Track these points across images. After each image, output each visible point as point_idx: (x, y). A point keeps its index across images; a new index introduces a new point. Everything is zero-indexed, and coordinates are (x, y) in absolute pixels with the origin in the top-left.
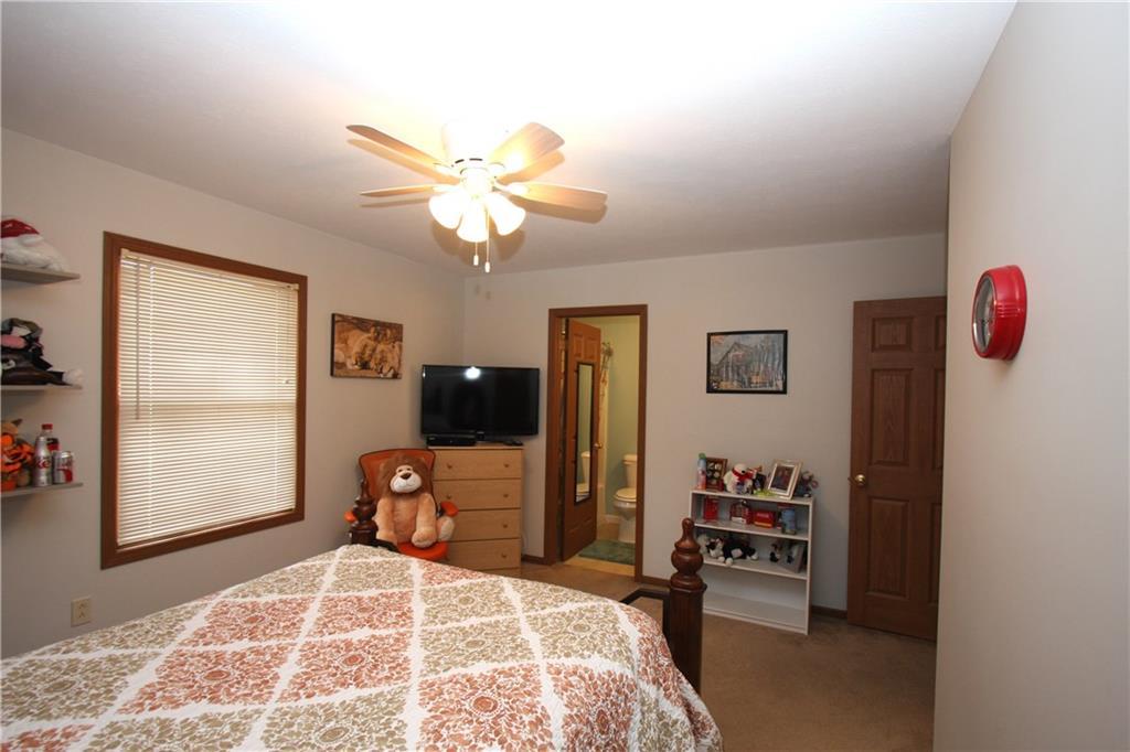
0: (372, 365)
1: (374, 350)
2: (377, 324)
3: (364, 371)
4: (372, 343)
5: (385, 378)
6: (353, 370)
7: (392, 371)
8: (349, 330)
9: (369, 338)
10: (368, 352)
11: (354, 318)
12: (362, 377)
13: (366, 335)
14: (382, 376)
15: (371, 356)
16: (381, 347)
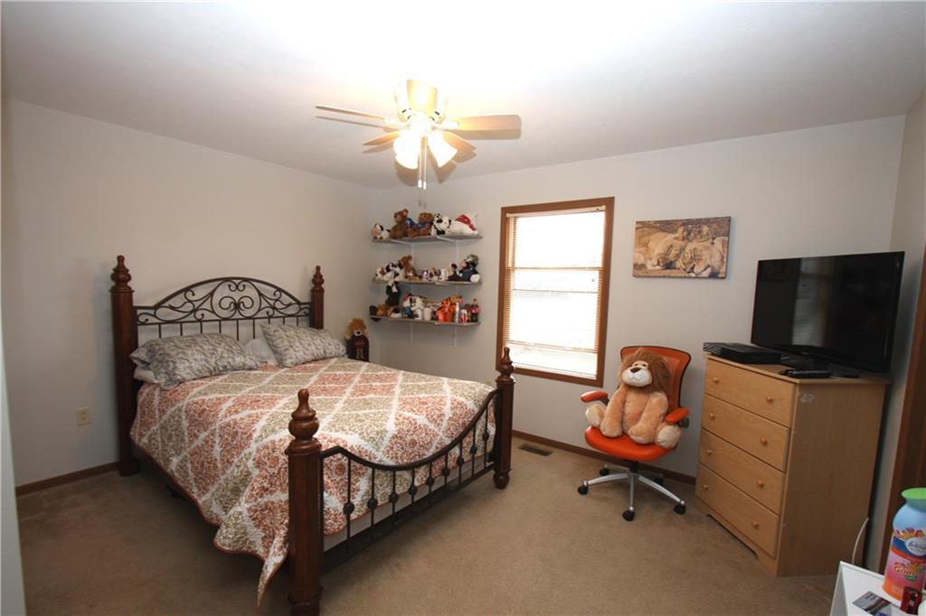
0: (679, 264)
1: (682, 249)
2: (685, 223)
3: (668, 271)
4: (681, 243)
5: (698, 277)
6: (654, 270)
7: (709, 270)
8: (650, 234)
9: (677, 238)
10: (673, 252)
11: (656, 222)
12: (664, 277)
13: (672, 236)
14: (693, 275)
15: (678, 256)
16: (691, 246)
